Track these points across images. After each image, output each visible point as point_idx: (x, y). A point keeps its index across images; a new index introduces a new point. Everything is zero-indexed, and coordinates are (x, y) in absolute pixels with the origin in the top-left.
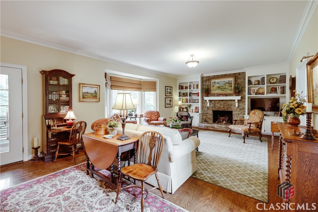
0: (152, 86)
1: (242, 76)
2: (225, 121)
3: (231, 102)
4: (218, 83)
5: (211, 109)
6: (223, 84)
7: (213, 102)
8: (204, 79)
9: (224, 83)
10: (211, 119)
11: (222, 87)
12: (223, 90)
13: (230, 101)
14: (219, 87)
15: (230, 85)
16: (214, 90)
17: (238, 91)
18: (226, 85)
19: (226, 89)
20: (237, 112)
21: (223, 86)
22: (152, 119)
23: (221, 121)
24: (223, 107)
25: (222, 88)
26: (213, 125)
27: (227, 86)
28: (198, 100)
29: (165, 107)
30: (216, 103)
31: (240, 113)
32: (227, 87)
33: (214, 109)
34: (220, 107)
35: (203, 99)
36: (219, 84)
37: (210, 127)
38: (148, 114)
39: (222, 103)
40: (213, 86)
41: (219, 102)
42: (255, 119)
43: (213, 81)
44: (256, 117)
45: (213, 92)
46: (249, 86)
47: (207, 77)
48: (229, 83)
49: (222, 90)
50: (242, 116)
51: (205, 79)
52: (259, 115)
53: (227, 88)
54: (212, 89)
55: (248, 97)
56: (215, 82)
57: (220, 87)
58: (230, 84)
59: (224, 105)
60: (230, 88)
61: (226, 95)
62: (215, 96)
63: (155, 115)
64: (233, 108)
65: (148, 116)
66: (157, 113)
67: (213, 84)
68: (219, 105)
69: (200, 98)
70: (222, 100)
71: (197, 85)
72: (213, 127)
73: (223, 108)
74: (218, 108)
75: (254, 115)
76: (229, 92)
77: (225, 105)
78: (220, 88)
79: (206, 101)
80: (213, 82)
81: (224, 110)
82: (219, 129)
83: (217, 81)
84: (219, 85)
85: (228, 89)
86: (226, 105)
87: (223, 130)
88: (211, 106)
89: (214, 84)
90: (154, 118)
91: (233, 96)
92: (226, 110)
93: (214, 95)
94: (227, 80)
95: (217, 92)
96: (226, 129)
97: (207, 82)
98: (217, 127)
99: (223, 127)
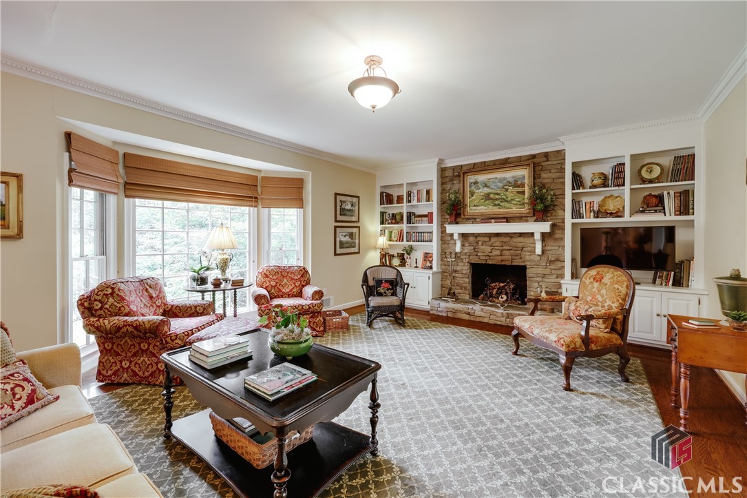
0: (291, 192)
1: (555, 162)
2: (506, 294)
3: (521, 239)
4: (486, 186)
5: (467, 260)
6: (499, 188)
7: (471, 239)
8: (447, 175)
9: (500, 185)
10: (466, 289)
11: (497, 197)
12: (499, 205)
13: (520, 236)
14: (487, 197)
15: (520, 190)
16: (475, 206)
17: (543, 206)
18: (507, 190)
19: (507, 201)
20: (540, 271)
21: (499, 192)
22: (280, 290)
23: (494, 293)
24: (498, 253)
25: (496, 199)
26: (470, 306)
27: (511, 193)
28: (430, 233)
29: (336, 254)
30: (480, 243)
31: (547, 271)
32: (510, 196)
33: (475, 260)
34: (491, 254)
35: (443, 231)
36: (488, 187)
37: (461, 312)
38: (267, 277)
39: (497, 244)
40: (472, 194)
41: (487, 239)
42: (600, 299)
43: (471, 178)
44: (603, 291)
45: (471, 210)
46: (574, 191)
47: (454, 168)
48: (517, 184)
49: (495, 205)
50: (553, 280)
51: (449, 173)
52: (616, 286)
53: (509, 199)
54: (468, 201)
55: (573, 224)
56: (476, 183)
57: (492, 196)
58: (518, 187)
59: (501, 248)
60: (518, 199)
61: (508, 219)
62: (476, 222)
63: (292, 279)
64: (527, 258)
65: (268, 284)
66: (301, 273)
67: (470, 187)
68: (489, 249)
69: (434, 227)
70: (498, 235)
71: (428, 192)
72: (469, 314)
73: (500, 258)
74: (484, 258)
75: (596, 284)
76: (515, 210)
77: (505, 248)
78: (491, 199)
79: (452, 235)
80: (471, 181)
81: (503, 263)
82: (486, 320)
83: (482, 178)
84: (486, 190)
85: (513, 202)
86: (508, 248)
87: (499, 323)
88: (466, 251)
89: (473, 188)
90: (290, 288)
91: (527, 221)
92: (508, 263)
93: (473, 219)
94: (509, 175)
95: (482, 209)
96: (508, 320)
97: (455, 182)
98: (482, 314)
99: (498, 314)
